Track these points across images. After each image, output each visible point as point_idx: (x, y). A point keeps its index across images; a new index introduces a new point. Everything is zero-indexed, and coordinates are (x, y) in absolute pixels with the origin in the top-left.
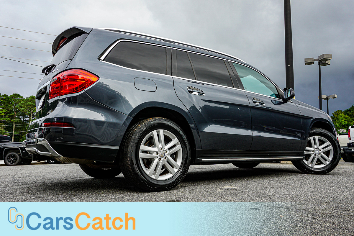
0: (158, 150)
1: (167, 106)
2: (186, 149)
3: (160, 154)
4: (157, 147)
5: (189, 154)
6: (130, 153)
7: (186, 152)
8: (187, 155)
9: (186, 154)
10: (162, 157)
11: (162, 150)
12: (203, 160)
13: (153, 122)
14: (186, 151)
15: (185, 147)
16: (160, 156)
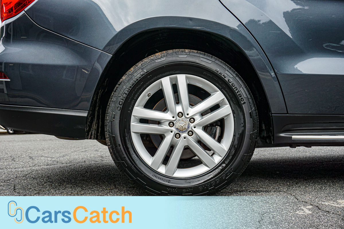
0: (173, 117)
1: (190, 22)
2: (241, 114)
3: (178, 125)
4: (172, 112)
5: (248, 126)
6: (110, 124)
7: (242, 121)
8: (245, 126)
9: (242, 125)
10: (183, 132)
11: (183, 117)
12: (293, 137)
13: (159, 60)
14: (242, 118)
15: (239, 110)
16: (177, 129)
